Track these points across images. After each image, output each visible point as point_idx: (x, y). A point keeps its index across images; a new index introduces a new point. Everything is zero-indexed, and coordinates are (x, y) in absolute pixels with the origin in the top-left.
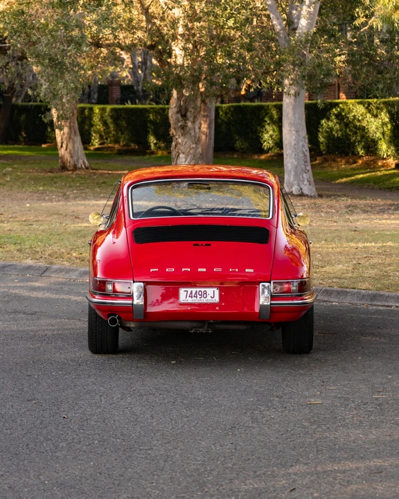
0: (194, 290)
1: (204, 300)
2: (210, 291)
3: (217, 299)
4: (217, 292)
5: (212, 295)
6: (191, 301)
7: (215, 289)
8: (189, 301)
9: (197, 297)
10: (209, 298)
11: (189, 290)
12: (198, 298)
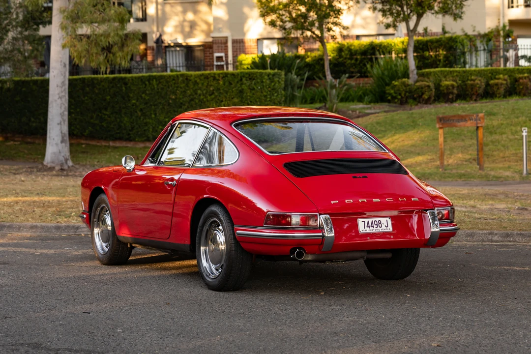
0: (370, 220)
1: (380, 230)
2: (384, 220)
3: (390, 228)
4: (389, 221)
5: (385, 224)
6: (369, 231)
7: (388, 219)
8: (367, 231)
9: (373, 227)
10: (383, 227)
11: (366, 220)
12: (375, 228)
